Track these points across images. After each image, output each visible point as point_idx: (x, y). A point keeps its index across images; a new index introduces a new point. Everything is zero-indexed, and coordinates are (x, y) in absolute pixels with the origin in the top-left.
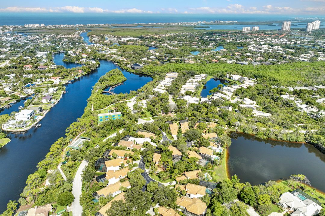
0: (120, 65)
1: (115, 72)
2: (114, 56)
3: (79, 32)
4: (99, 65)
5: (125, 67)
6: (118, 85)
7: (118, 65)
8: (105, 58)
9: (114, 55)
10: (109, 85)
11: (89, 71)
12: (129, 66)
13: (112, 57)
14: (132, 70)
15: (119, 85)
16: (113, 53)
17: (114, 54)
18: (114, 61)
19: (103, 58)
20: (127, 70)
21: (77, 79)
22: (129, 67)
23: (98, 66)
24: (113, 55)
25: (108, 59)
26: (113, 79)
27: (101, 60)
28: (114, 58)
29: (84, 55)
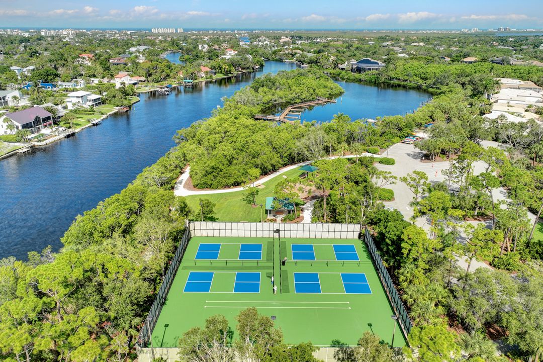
3: (237, 35)
4: (262, 66)
6: (315, 102)
8: (278, 57)
10: (284, 101)
11: (230, 72)
12: (343, 66)
13: (296, 54)
16: (298, 47)
18: (300, 61)
19: (273, 56)
21: (190, 84)
22: (342, 69)
23: (257, 66)
24: (299, 51)
25: (287, 59)
29: (231, 52)
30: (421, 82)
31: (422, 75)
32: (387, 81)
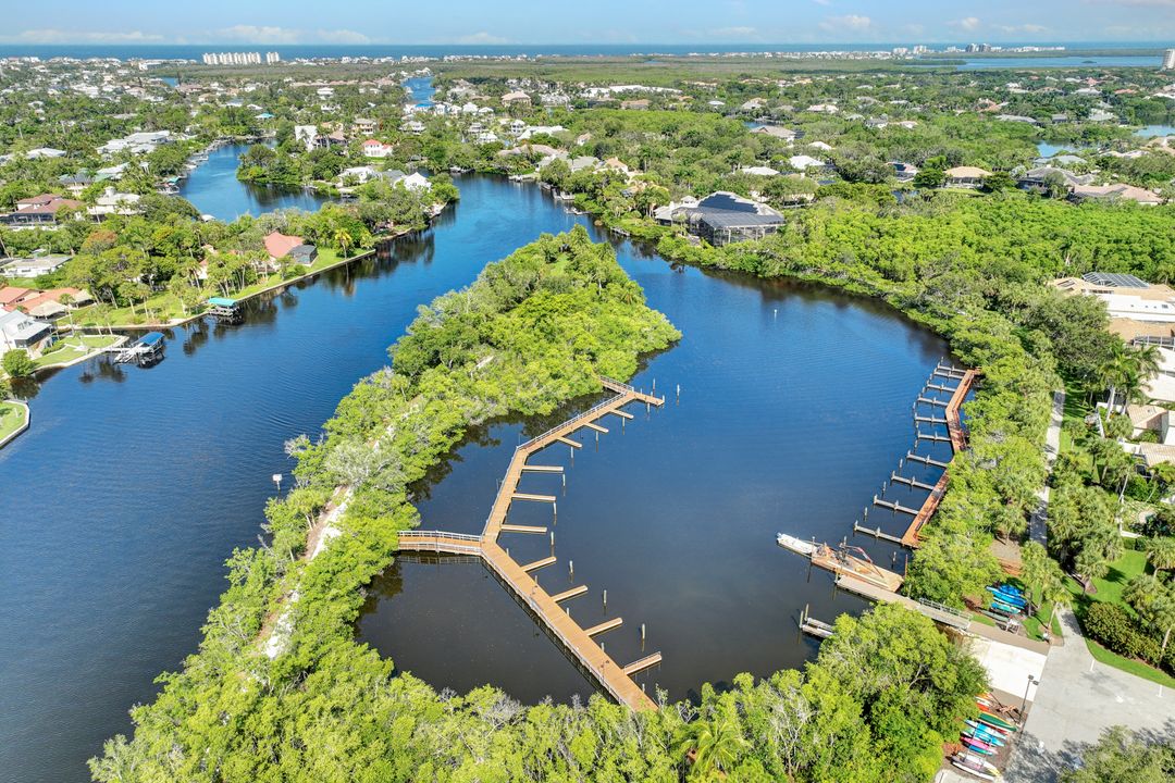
0: (592, 207)
1: (563, 260)
2: (552, 155)
3: (403, 73)
4: (452, 202)
5: (632, 223)
6: (599, 411)
7: (580, 208)
8: (495, 165)
9: (555, 147)
10: (501, 409)
11: (357, 245)
12: (664, 213)
13: (539, 157)
14: (695, 246)
15: (610, 407)
16: (545, 136)
17: (555, 143)
18: (550, 182)
19: (484, 162)
20: (648, 246)
21: (229, 312)
22: (663, 222)
23: (438, 208)
24: (548, 149)
25: (517, 172)
26: (551, 336)
27: (469, 174)
28: (555, 165)
29: (376, 149)
30: (880, 284)
31: (883, 263)
32: (787, 273)
